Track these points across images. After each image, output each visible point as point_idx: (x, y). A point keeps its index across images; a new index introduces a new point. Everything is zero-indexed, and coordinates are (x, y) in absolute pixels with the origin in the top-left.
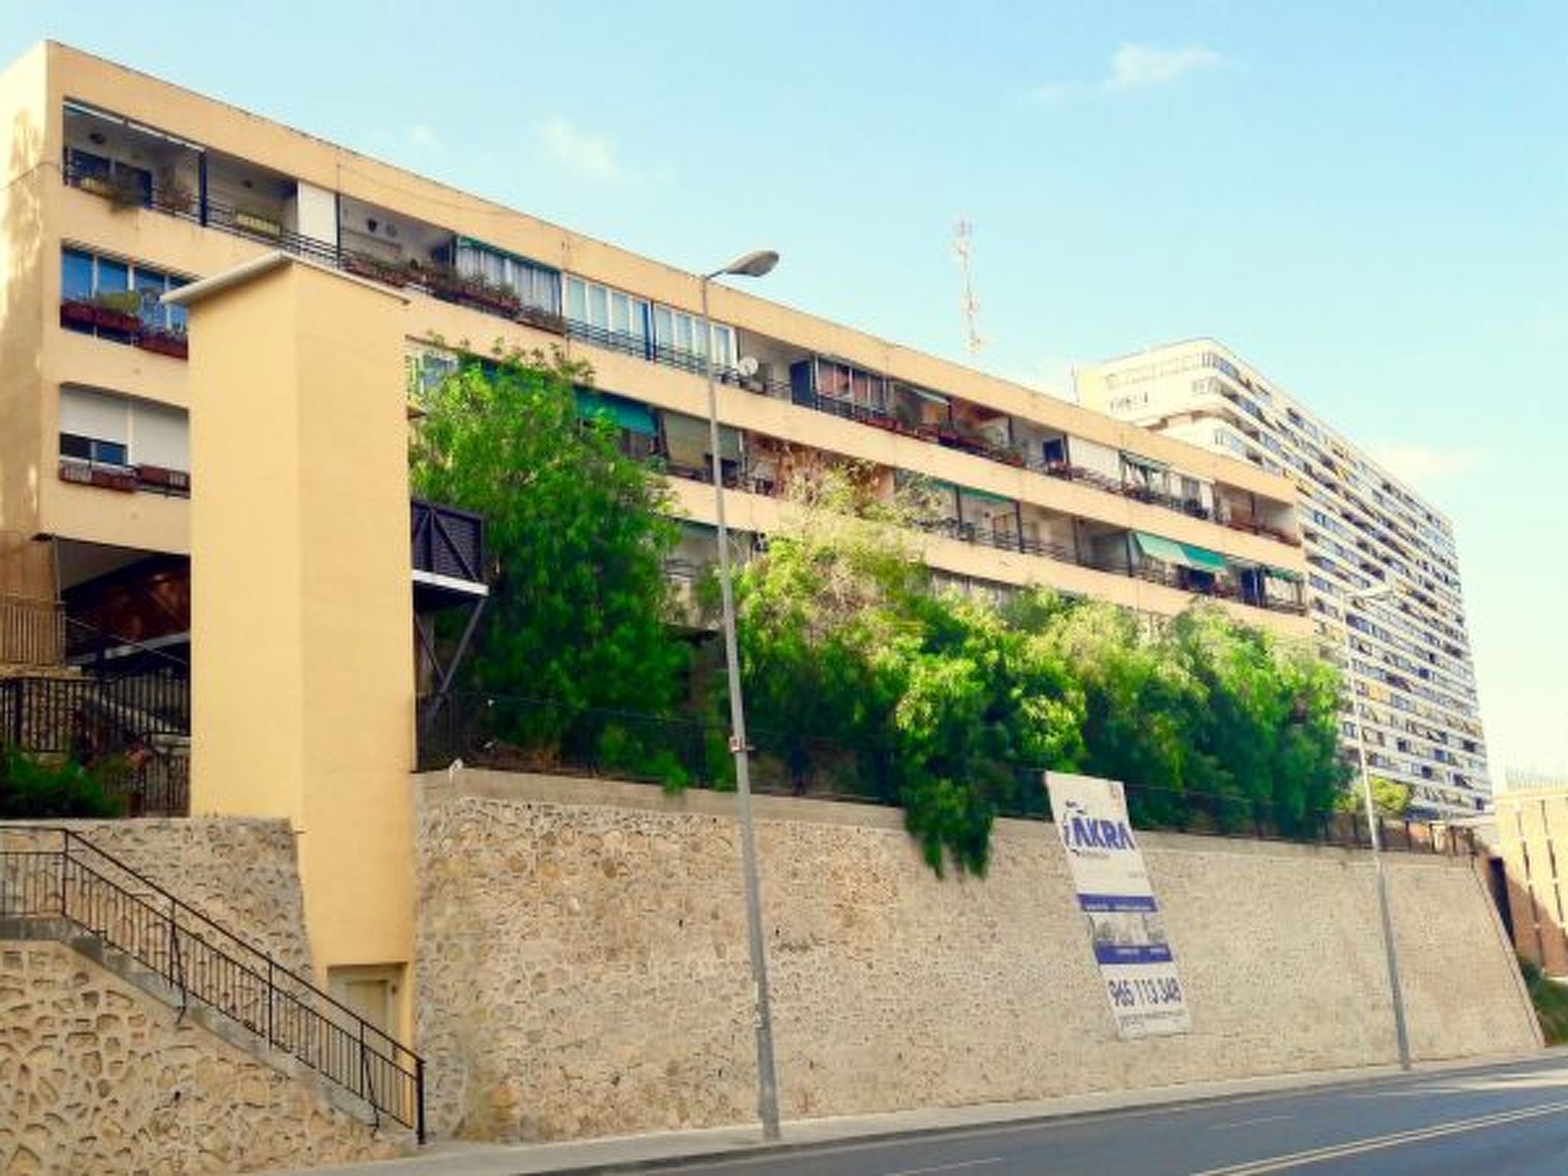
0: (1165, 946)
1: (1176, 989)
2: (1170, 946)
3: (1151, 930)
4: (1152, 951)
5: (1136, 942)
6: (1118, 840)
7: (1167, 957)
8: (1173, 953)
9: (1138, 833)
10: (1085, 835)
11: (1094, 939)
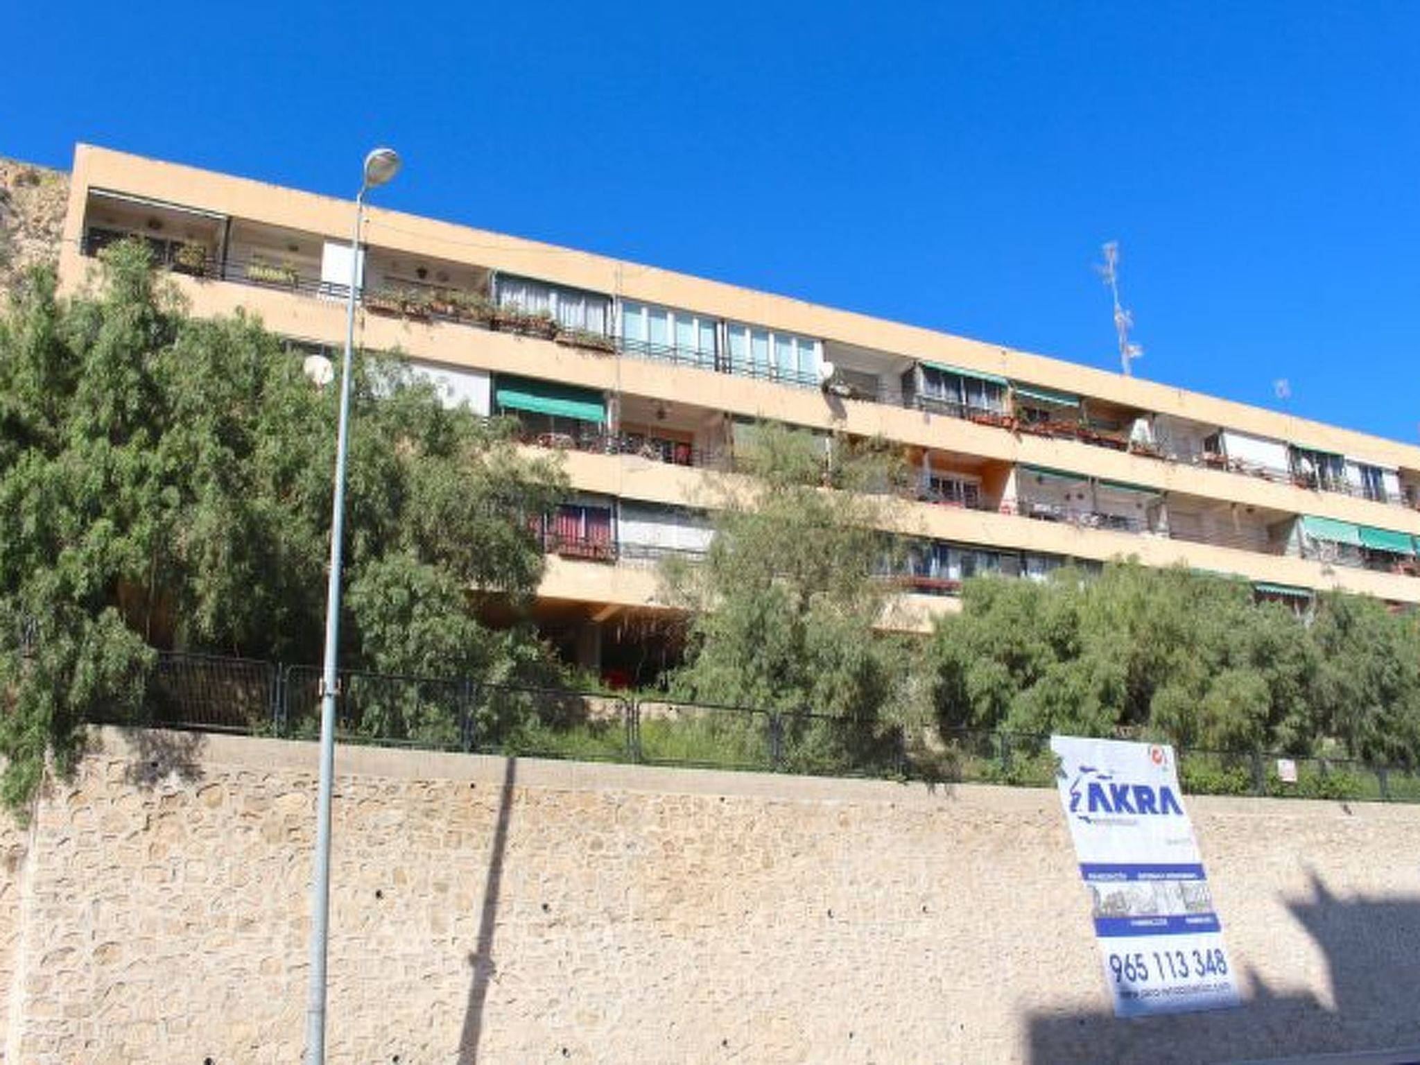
0: (1213, 915)
1: (1221, 960)
2: (1219, 917)
3: (1190, 899)
4: (1189, 921)
5: (1164, 911)
6: (1158, 806)
7: (1214, 927)
8: (1221, 922)
9: (1190, 797)
10: (1104, 801)
11: (1096, 909)
